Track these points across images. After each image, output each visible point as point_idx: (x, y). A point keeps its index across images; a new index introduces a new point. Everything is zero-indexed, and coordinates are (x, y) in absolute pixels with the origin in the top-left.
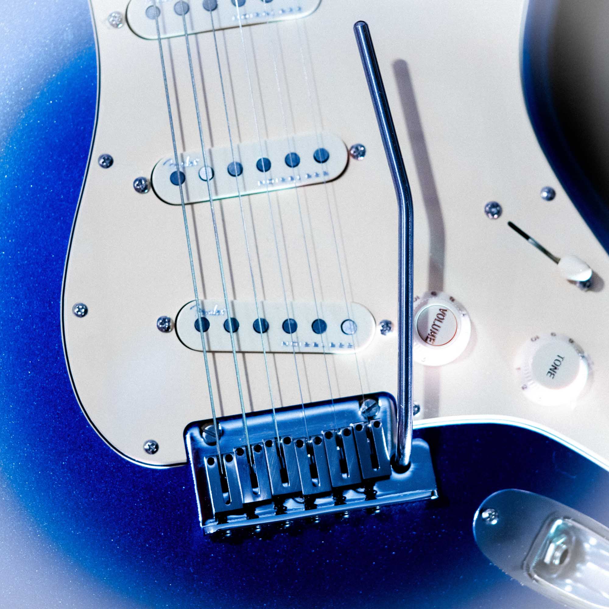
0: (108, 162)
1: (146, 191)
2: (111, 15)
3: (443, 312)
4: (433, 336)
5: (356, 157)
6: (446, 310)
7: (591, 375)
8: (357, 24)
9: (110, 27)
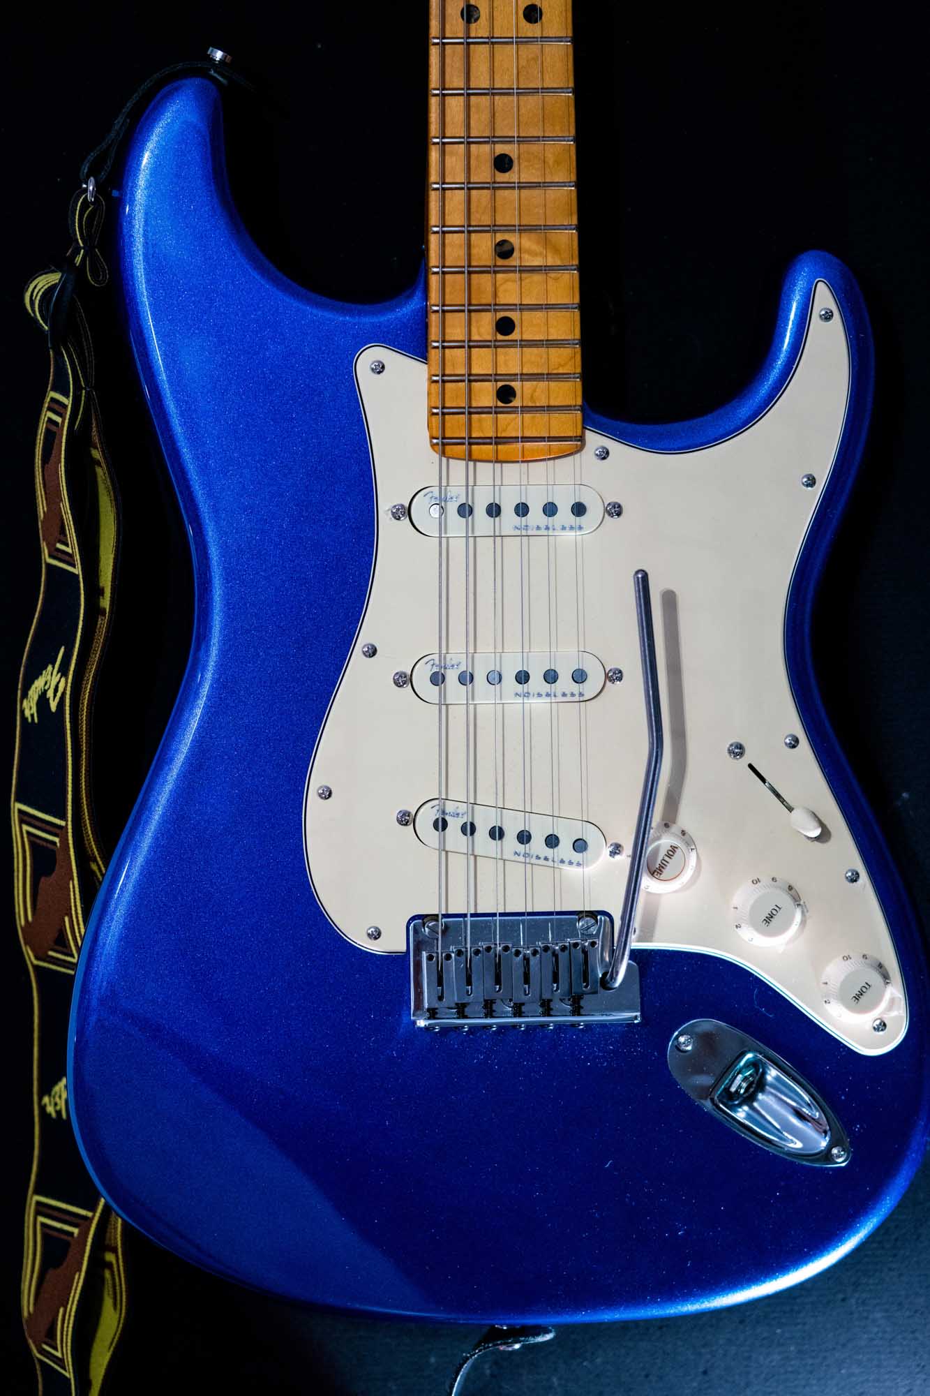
0: (372, 652)
1: (405, 686)
2: (395, 506)
3: (674, 849)
4: (660, 870)
5: (612, 680)
6: (677, 848)
7: (803, 922)
8: (637, 572)
9: (391, 519)
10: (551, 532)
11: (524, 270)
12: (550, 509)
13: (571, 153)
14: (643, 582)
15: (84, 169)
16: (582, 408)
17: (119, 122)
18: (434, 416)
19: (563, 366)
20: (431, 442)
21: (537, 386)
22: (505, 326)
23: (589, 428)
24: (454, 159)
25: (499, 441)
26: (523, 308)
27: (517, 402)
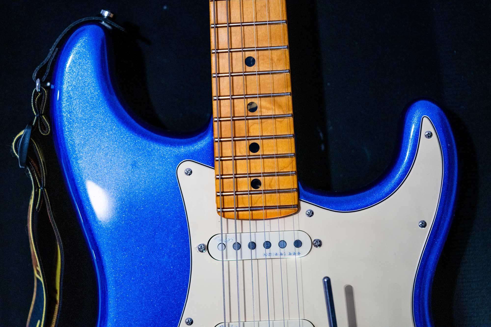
0: (191, 322)
2: (201, 245)
8: (324, 278)
9: (198, 252)
10: (282, 257)
11: (263, 118)
12: (282, 244)
13: (286, 54)
14: (328, 284)
15: (34, 74)
16: (297, 190)
17: (52, 50)
18: (218, 197)
19: (286, 168)
20: (217, 210)
21: (272, 179)
22: (254, 148)
23: (302, 200)
24: (224, 60)
25: (252, 209)
26: (263, 138)
27: (261, 188)
